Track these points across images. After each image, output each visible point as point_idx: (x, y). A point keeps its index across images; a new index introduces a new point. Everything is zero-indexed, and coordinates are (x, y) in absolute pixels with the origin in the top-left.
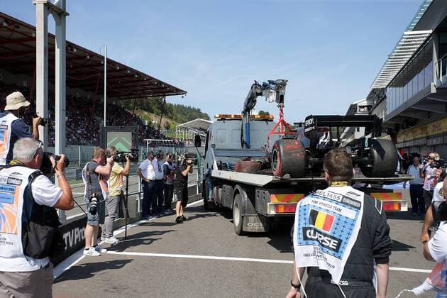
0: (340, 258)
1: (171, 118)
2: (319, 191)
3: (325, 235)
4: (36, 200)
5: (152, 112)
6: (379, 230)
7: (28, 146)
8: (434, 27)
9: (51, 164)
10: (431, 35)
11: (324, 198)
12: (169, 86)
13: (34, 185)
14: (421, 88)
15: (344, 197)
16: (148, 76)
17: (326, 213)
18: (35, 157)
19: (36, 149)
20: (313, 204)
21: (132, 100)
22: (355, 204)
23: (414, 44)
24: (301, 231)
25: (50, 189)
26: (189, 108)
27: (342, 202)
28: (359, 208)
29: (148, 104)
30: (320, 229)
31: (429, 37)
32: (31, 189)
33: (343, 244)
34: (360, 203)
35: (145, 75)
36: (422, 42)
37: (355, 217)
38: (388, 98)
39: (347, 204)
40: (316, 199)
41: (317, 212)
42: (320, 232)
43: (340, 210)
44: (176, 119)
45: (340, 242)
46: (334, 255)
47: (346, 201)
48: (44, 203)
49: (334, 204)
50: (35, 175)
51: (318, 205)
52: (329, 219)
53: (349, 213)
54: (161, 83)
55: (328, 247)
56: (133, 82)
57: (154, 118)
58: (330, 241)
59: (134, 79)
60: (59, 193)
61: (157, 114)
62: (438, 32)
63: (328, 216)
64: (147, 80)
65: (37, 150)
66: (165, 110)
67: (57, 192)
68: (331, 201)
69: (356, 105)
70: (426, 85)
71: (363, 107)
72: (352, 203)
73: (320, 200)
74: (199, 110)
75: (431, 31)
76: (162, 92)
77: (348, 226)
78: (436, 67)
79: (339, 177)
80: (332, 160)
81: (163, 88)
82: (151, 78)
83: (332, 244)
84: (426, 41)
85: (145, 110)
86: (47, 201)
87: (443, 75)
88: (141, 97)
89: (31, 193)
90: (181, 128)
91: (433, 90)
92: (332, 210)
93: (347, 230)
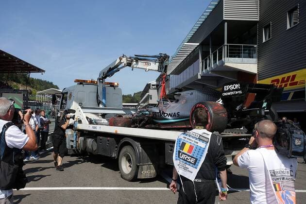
0: (196, 168)
1: (33, 87)
2: (188, 131)
3: (189, 156)
4: (8, 144)
5: (20, 83)
6: (217, 154)
7: (3, 103)
8: (200, 42)
9: (20, 117)
10: (198, 46)
11: (190, 136)
12: (33, 66)
13: (7, 132)
14: (192, 75)
15: (200, 135)
16: (19, 59)
17: (190, 144)
18: (8, 111)
19: (9, 105)
20: (183, 139)
21: (4, 74)
22: (206, 140)
23: (187, 51)
24: (177, 153)
25: (20, 135)
26: (45, 81)
27: (199, 138)
28: (208, 142)
29: (16, 78)
30: (186, 152)
31: (197, 47)
32: (4, 136)
33: (198, 161)
34: (208, 139)
35: (17, 58)
36: (192, 50)
37: (205, 146)
38: (171, 80)
39: (202, 140)
40: (186, 136)
41: (185, 143)
42: (186, 154)
43: (197, 143)
44: (36, 88)
45: (196, 160)
46: (192, 166)
47: (201, 138)
48: (15, 146)
49: (194, 140)
50: (8, 125)
51: (186, 140)
52: (191, 148)
53: (202, 145)
54: (27, 64)
55: (189, 162)
56: (7, 62)
57: (21, 87)
58: (191, 159)
59: (8, 60)
60: (27, 138)
61: (23, 84)
62: (202, 45)
63: (190, 146)
64: (17, 62)
65: (10, 107)
66: (28, 82)
67: (25, 138)
68: (193, 137)
69: (150, 84)
70: (195, 74)
71: (154, 85)
72: (204, 139)
73: (187, 137)
74: (51, 83)
75: (198, 44)
76: (28, 70)
77: (201, 151)
78: (201, 65)
79: (200, 124)
80: (198, 114)
81: (29, 67)
82: (21, 60)
83: (192, 161)
84: (195, 49)
85: (14, 81)
86: (18, 144)
87: (205, 69)
88: (12, 72)
89: (4, 138)
90: (40, 94)
91: (199, 77)
92: (193, 142)
93: (200, 154)
